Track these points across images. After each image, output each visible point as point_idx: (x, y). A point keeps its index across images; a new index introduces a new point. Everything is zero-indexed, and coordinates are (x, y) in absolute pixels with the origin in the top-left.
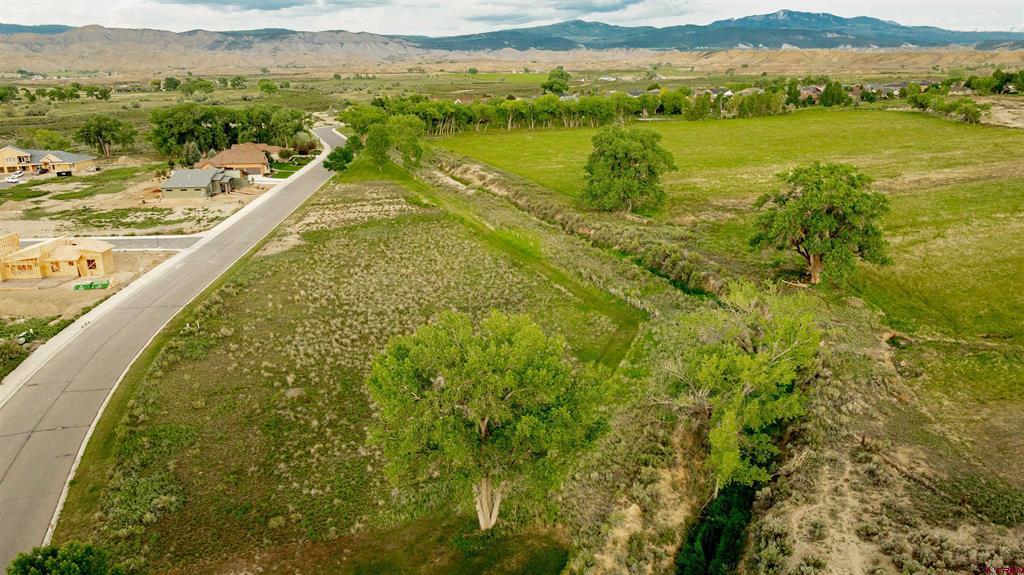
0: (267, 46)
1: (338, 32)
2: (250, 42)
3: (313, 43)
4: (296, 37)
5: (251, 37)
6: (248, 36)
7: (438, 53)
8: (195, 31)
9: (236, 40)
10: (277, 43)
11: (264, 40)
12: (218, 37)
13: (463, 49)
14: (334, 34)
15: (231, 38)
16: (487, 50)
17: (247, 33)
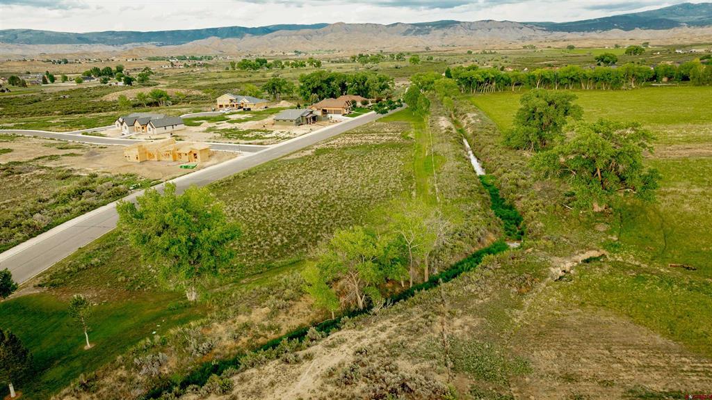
0: (440, 32)
1: (488, 21)
2: (429, 30)
3: (470, 29)
4: (459, 26)
5: (430, 27)
6: (428, 26)
7: (559, 34)
8: (397, 24)
9: (421, 29)
10: (446, 30)
11: (438, 28)
12: (410, 27)
13: (579, 31)
14: (486, 23)
15: (417, 28)
16: (598, 31)
17: (428, 24)
